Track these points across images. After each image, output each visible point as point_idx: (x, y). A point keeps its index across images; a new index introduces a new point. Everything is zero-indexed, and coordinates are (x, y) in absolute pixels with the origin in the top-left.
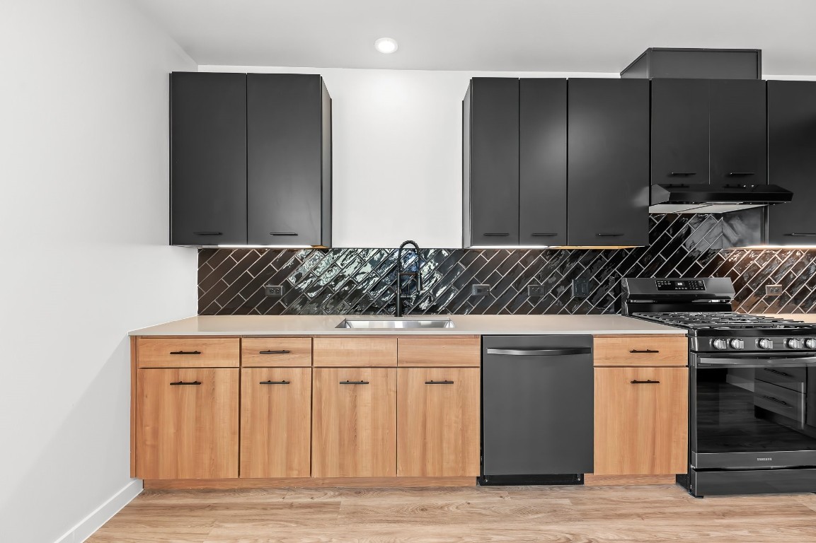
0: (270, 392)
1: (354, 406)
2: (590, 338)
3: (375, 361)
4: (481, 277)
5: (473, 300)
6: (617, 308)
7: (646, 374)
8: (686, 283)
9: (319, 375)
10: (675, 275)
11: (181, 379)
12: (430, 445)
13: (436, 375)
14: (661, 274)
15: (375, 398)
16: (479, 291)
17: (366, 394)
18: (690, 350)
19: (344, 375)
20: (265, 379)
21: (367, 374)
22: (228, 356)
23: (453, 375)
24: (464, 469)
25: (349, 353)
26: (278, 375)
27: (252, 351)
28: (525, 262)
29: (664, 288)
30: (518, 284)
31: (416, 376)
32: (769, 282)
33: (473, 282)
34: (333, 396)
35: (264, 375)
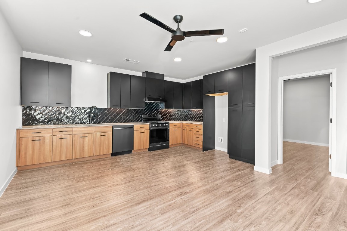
0: (61, 141)
1: (84, 142)
2: (134, 125)
3: (89, 132)
4: (112, 115)
5: (109, 120)
6: (141, 121)
7: (143, 131)
8: (153, 116)
9: (75, 136)
10: (152, 114)
11: (34, 139)
12: (101, 148)
13: (103, 134)
14: (149, 114)
15: (89, 140)
16: (111, 118)
17: (87, 139)
18: (150, 127)
19: (81, 135)
20: (60, 138)
21: (87, 135)
22: (49, 133)
23: (107, 134)
24: (108, 152)
25: (82, 131)
26: (63, 137)
27: (56, 132)
28: (122, 111)
29: (149, 117)
30: (120, 116)
31: (98, 135)
32: (167, 115)
33: (110, 116)
34: (78, 140)
35: (60, 137)
